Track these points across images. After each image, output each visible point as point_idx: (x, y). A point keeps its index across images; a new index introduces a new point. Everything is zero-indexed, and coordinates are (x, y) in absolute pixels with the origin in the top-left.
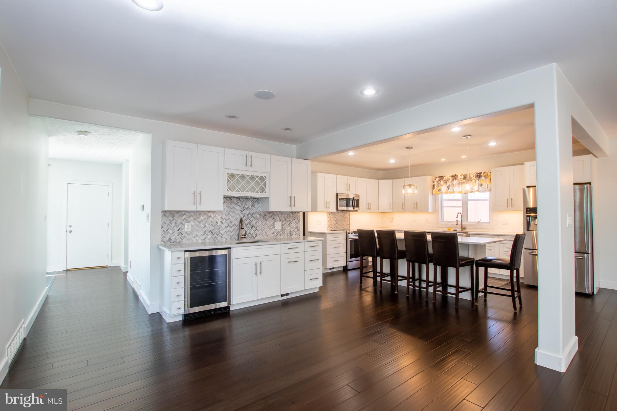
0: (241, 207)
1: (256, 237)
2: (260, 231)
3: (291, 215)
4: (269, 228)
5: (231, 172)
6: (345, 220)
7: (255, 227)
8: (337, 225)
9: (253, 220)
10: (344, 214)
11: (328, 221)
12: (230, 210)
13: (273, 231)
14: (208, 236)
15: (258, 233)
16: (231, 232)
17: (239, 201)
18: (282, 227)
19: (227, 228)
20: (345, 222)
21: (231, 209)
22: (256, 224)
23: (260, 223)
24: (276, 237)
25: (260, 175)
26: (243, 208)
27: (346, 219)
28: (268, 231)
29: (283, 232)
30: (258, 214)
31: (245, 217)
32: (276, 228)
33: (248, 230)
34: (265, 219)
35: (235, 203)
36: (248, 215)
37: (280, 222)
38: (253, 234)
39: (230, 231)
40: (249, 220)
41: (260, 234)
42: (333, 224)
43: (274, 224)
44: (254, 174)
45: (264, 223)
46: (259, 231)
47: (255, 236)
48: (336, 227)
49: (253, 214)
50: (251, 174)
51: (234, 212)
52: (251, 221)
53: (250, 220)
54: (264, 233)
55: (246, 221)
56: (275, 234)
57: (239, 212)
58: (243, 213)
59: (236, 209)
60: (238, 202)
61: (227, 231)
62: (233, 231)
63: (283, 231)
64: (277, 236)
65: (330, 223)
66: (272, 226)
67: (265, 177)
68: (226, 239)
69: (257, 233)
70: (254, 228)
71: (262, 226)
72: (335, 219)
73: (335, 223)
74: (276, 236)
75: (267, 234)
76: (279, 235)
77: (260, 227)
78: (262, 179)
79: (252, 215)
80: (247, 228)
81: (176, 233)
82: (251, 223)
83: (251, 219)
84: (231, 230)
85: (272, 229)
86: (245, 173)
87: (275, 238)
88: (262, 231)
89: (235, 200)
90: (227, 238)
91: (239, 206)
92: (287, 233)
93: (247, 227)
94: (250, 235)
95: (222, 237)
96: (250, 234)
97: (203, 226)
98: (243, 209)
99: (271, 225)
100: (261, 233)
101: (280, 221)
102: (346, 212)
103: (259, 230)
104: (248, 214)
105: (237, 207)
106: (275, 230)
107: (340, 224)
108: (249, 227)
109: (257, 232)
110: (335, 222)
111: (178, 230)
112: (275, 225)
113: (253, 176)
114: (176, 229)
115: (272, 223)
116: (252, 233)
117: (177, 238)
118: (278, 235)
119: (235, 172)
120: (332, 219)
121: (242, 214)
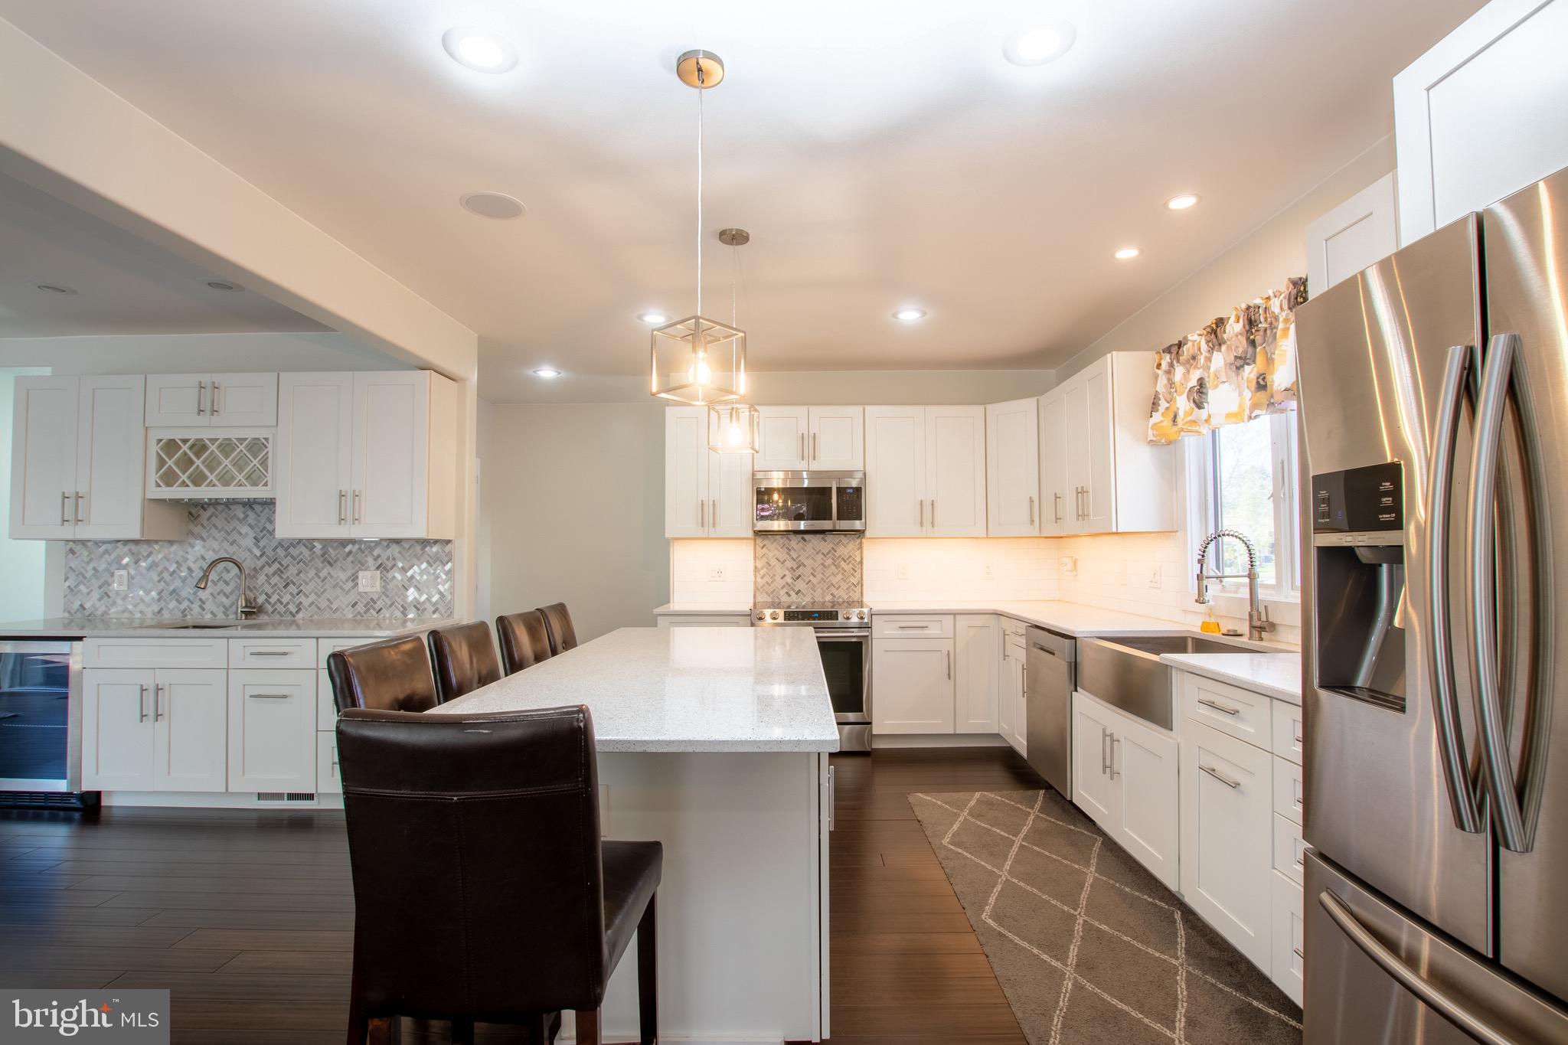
0: (256, 529)
1: (297, 612)
2: (313, 597)
3: (418, 548)
4: (341, 588)
5: (167, 435)
6: (837, 567)
7: (294, 584)
8: (800, 585)
9: (288, 566)
10: (831, 545)
11: (756, 569)
12: (225, 538)
13: (352, 597)
14: (167, 603)
15: (306, 602)
16: (227, 597)
17: (250, 513)
18: (383, 587)
19: (216, 585)
20: (840, 576)
21: (228, 533)
22: (298, 575)
23: (312, 573)
24: (362, 616)
25: (250, 434)
26: (261, 531)
27: (843, 564)
28: (337, 597)
29: (389, 603)
30: (306, 547)
31: (268, 557)
32: (361, 589)
33: (273, 593)
34: (329, 562)
35: (238, 519)
36: (274, 550)
37: (379, 572)
38: (288, 603)
39: (225, 594)
40: (276, 566)
41: (310, 606)
42: (780, 582)
43: (357, 577)
44: (233, 434)
45: (323, 574)
46: (307, 596)
47: (294, 611)
48: (793, 594)
49: (288, 547)
50: (221, 434)
51: (234, 541)
52: (282, 566)
53: (279, 563)
54: (323, 604)
55: (270, 566)
56: (360, 608)
57: (249, 542)
58: (262, 544)
59: (240, 534)
60: (247, 516)
61: (215, 593)
62: (232, 592)
63: (387, 600)
64: (365, 612)
65: (767, 579)
66: (350, 584)
67: (266, 439)
68: (212, 613)
69: (301, 603)
70: (292, 588)
71: (318, 581)
72: (789, 564)
73: (788, 579)
74: (362, 612)
75: (334, 606)
76: (374, 609)
77: (312, 585)
78: (257, 446)
79: (285, 550)
80: (272, 588)
81: (96, 595)
82: (282, 573)
83: (284, 562)
84: (228, 589)
85: (349, 591)
86: (205, 435)
87: (359, 617)
88: (319, 596)
89: (239, 512)
90: (215, 610)
91: (250, 525)
92: (402, 606)
93: (270, 584)
94: (281, 608)
95: (204, 609)
96: (281, 603)
97: (156, 578)
98: (262, 534)
99: (347, 580)
100: (313, 603)
101: (378, 568)
102: (844, 540)
103: (307, 592)
104: (276, 548)
105: (245, 529)
106: (359, 593)
107: (814, 581)
108: (276, 584)
109: (302, 598)
110: (787, 573)
111: (100, 587)
112: (360, 581)
113: (230, 439)
114: (96, 583)
115: (349, 573)
116: (285, 601)
117: (98, 604)
118: (369, 609)
119: (178, 435)
120: (773, 562)
121: (258, 547)
